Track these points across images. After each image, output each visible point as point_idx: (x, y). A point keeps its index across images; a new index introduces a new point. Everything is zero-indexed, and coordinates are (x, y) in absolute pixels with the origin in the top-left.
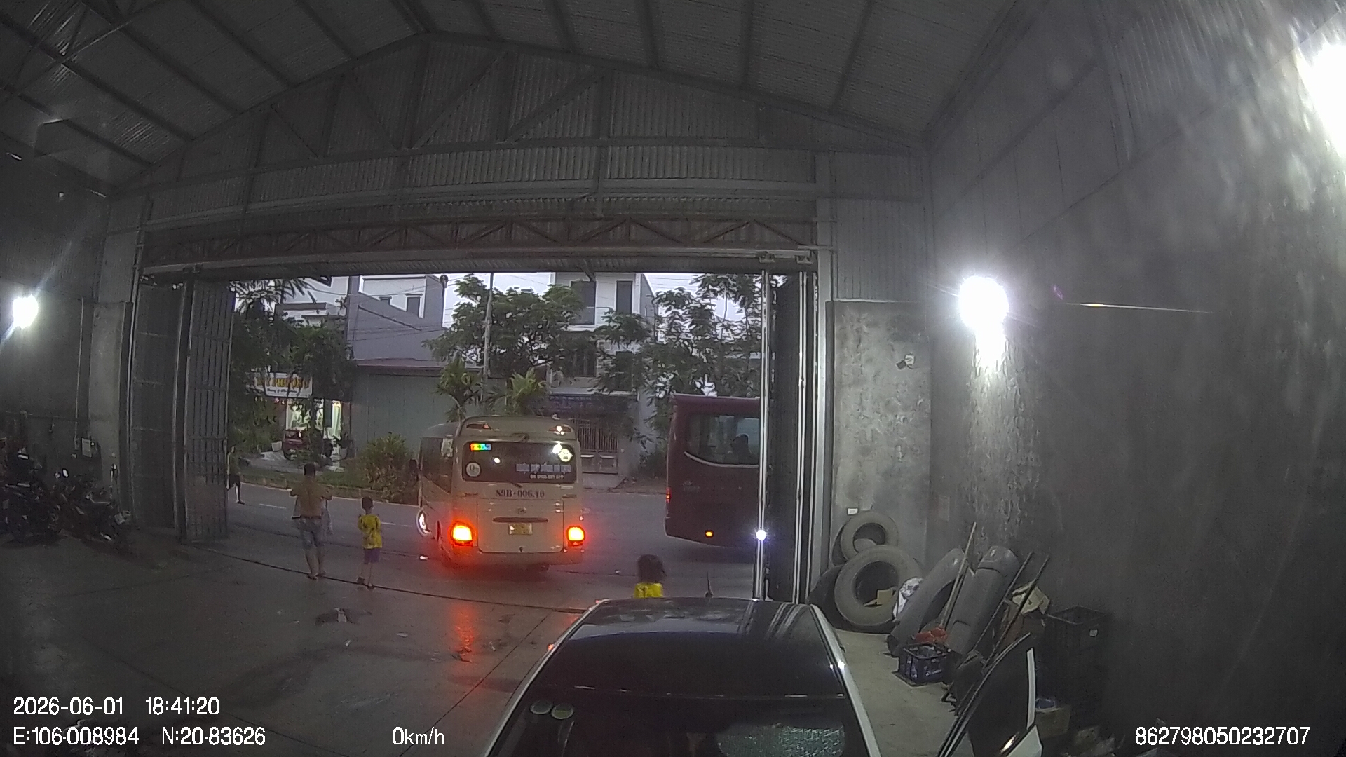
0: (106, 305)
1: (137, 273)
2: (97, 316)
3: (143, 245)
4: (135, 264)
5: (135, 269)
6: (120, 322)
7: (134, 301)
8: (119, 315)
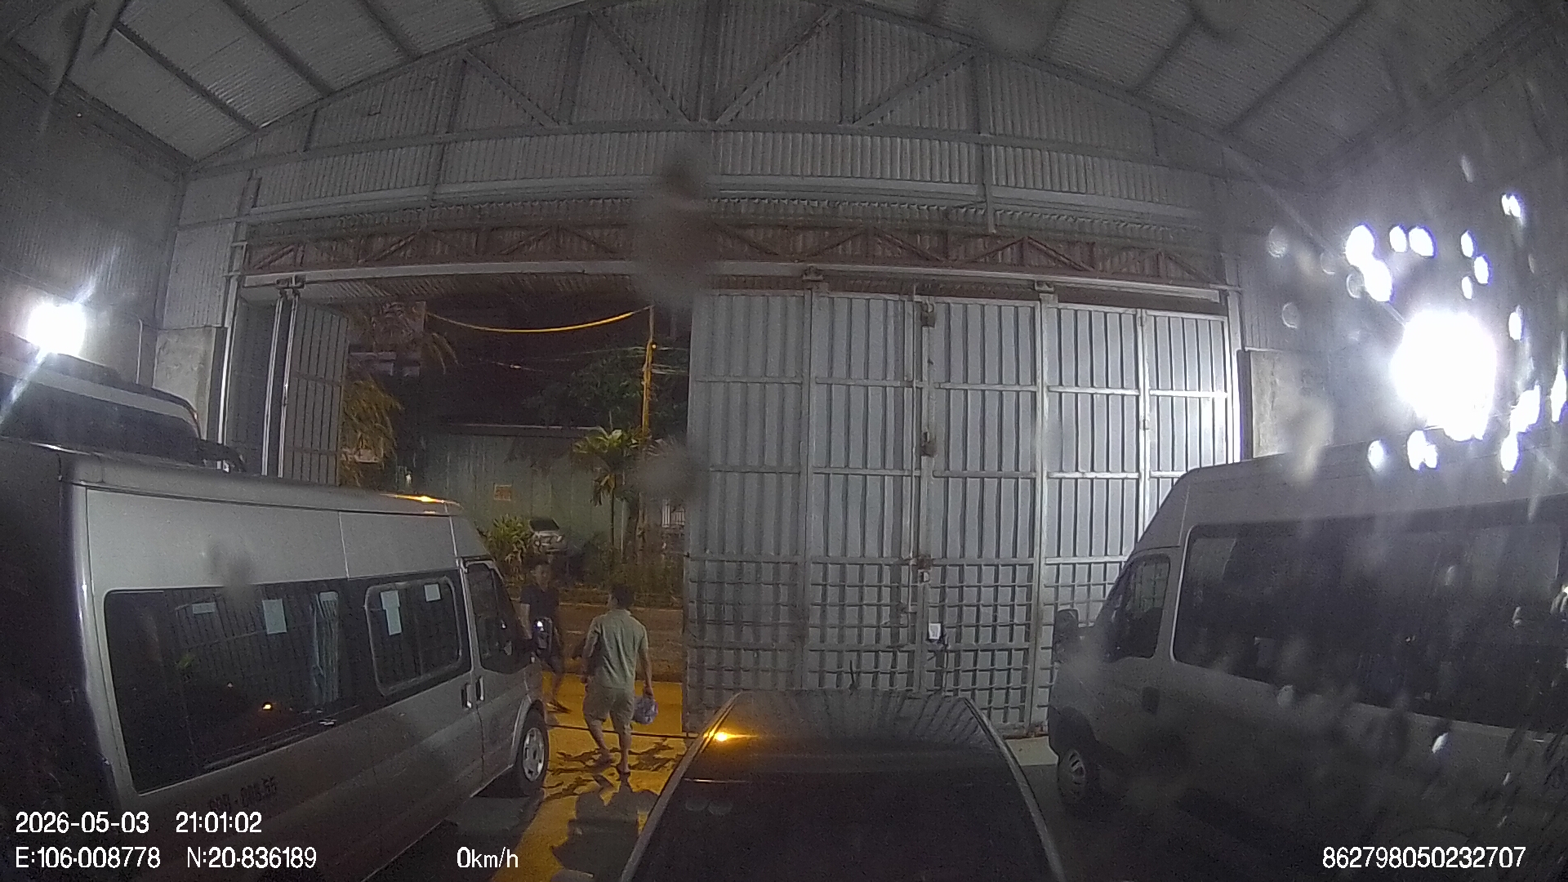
0: (178, 331)
1: (234, 284)
2: (163, 348)
3: (246, 243)
4: (229, 272)
5: (228, 279)
6: (206, 353)
7: (226, 326)
8: (203, 346)
